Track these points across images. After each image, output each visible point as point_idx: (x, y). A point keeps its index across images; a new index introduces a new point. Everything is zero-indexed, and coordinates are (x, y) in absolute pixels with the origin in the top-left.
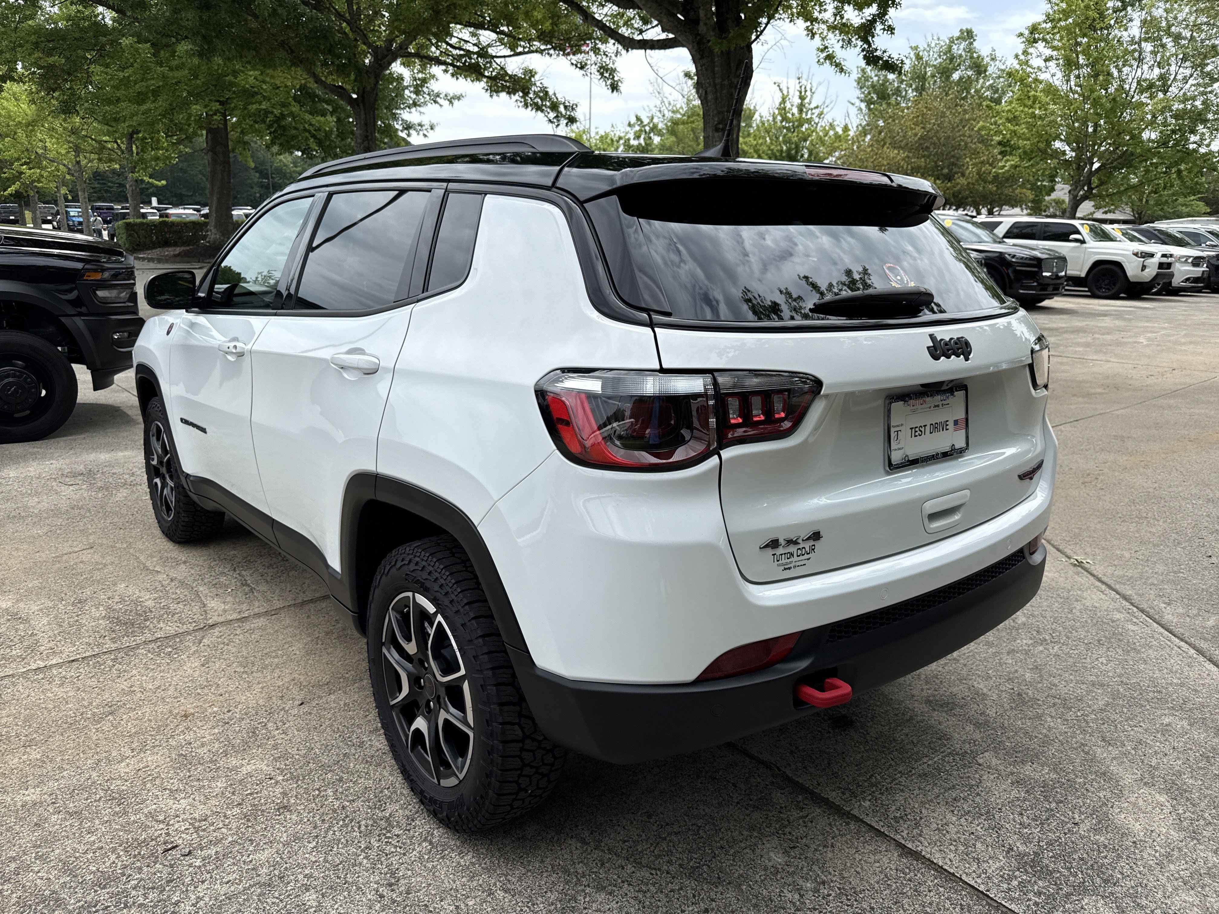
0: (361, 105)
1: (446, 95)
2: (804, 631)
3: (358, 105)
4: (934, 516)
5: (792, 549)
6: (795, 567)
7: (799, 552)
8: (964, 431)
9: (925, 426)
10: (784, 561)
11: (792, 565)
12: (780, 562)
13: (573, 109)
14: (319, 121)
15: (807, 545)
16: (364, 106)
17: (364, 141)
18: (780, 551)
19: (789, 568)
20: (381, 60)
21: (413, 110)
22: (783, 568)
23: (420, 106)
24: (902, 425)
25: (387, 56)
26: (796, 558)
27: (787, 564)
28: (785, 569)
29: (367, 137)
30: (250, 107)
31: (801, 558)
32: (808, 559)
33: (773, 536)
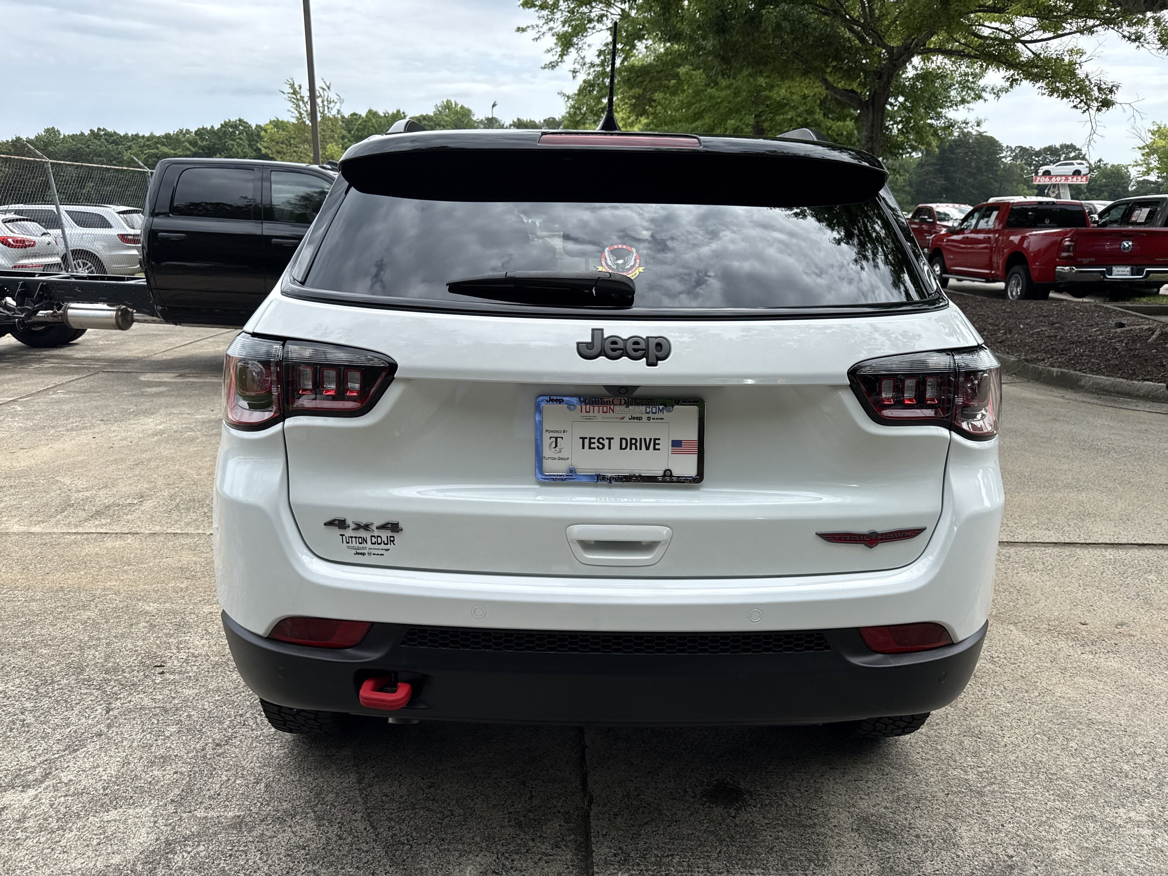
0: (871, 108)
1: (993, 89)
2: (373, 624)
3: (868, 108)
4: (589, 546)
5: (362, 533)
6: (369, 554)
7: (374, 540)
8: (695, 457)
9: (610, 439)
10: (354, 544)
11: (366, 551)
12: (350, 544)
13: (1111, 91)
14: (838, 127)
15: (385, 535)
16: (873, 107)
17: (868, 142)
18: (349, 533)
19: (364, 554)
20: (896, 60)
21: (961, 107)
22: (354, 551)
23: (968, 102)
24: (564, 432)
25: (904, 54)
26: (369, 545)
27: (358, 549)
28: (358, 554)
29: (871, 138)
30: (777, 117)
31: (376, 546)
32: (387, 550)
33: (340, 516)
